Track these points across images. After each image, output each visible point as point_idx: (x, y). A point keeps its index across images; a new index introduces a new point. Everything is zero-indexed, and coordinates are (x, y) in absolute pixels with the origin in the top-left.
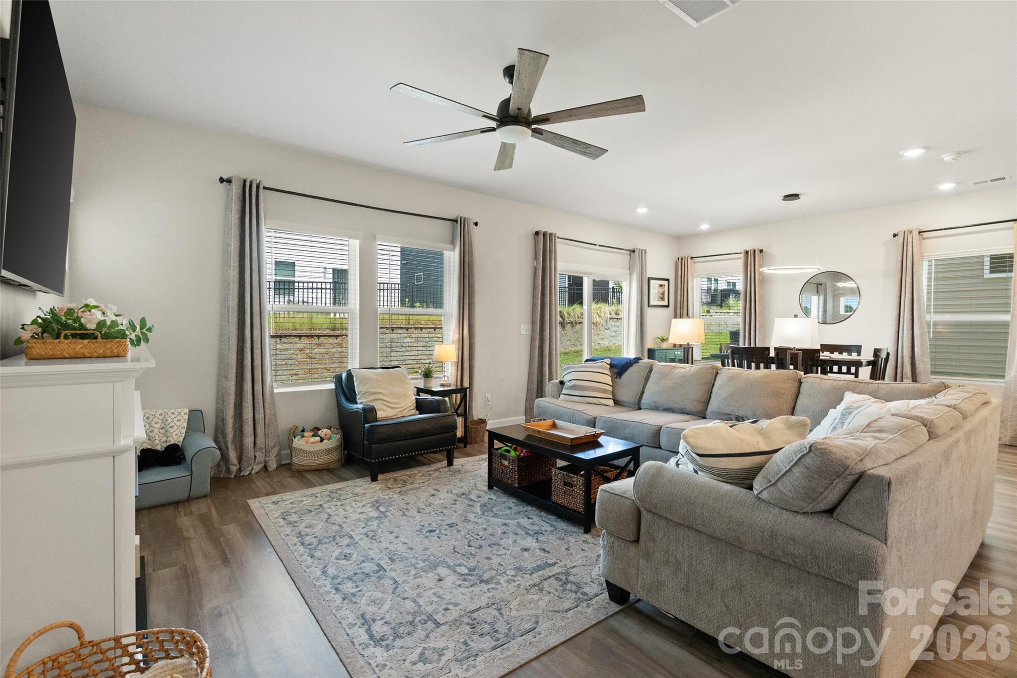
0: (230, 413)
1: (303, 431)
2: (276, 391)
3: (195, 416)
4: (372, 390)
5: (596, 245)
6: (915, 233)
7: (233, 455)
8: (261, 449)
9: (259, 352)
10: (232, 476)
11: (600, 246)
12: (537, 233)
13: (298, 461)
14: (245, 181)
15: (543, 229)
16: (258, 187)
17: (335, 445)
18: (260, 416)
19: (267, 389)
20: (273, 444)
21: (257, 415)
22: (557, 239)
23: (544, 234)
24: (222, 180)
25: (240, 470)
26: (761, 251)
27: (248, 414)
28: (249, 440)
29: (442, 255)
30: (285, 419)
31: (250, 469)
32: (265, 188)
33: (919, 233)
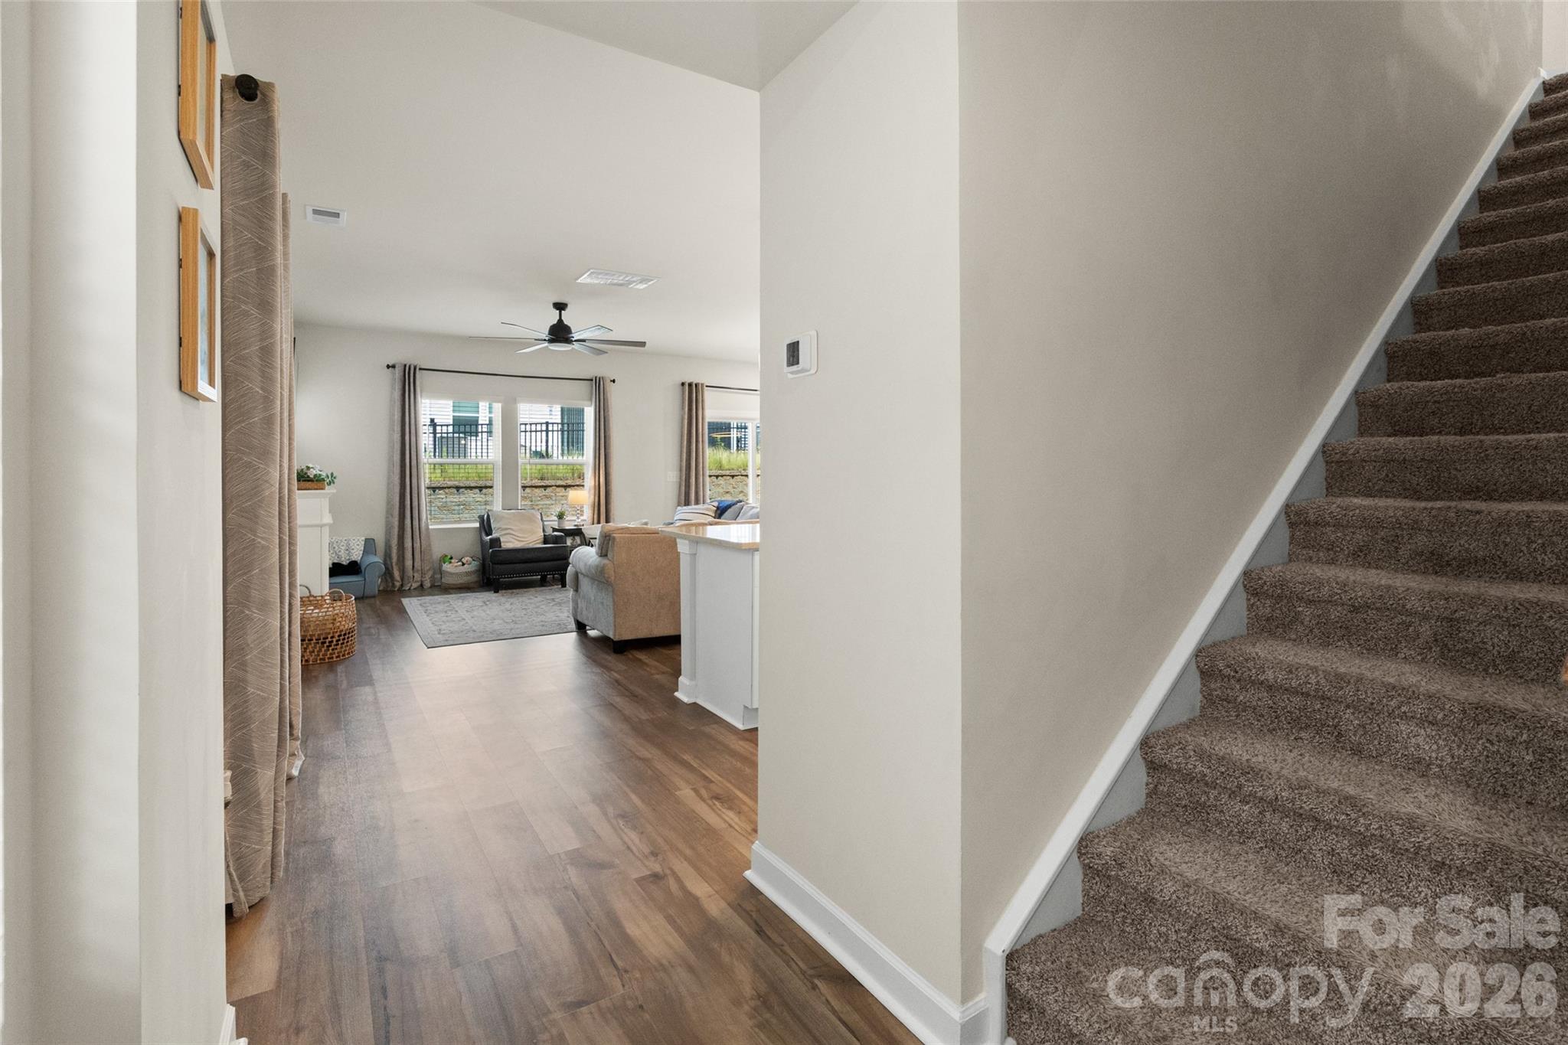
0: (394, 542)
1: (451, 558)
2: (430, 527)
3: (369, 545)
4: (505, 527)
5: (756, 390)
7: (397, 574)
8: (418, 571)
9: (417, 496)
10: (396, 589)
12: (683, 384)
13: (448, 580)
14: (405, 366)
15: (688, 380)
16: (415, 369)
17: (473, 569)
18: (417, 545)
19: (423, 524)
20: (428, 568)
21: (415, 545)
22: (706, 388)
23: (690, 385)
24: (388, 367)
25: (402, 585)
27: (408, 543)
28: (409, 563)
29: (583, 410)
30: (438, 549)
31: (409, 585)
32: (420, 369)
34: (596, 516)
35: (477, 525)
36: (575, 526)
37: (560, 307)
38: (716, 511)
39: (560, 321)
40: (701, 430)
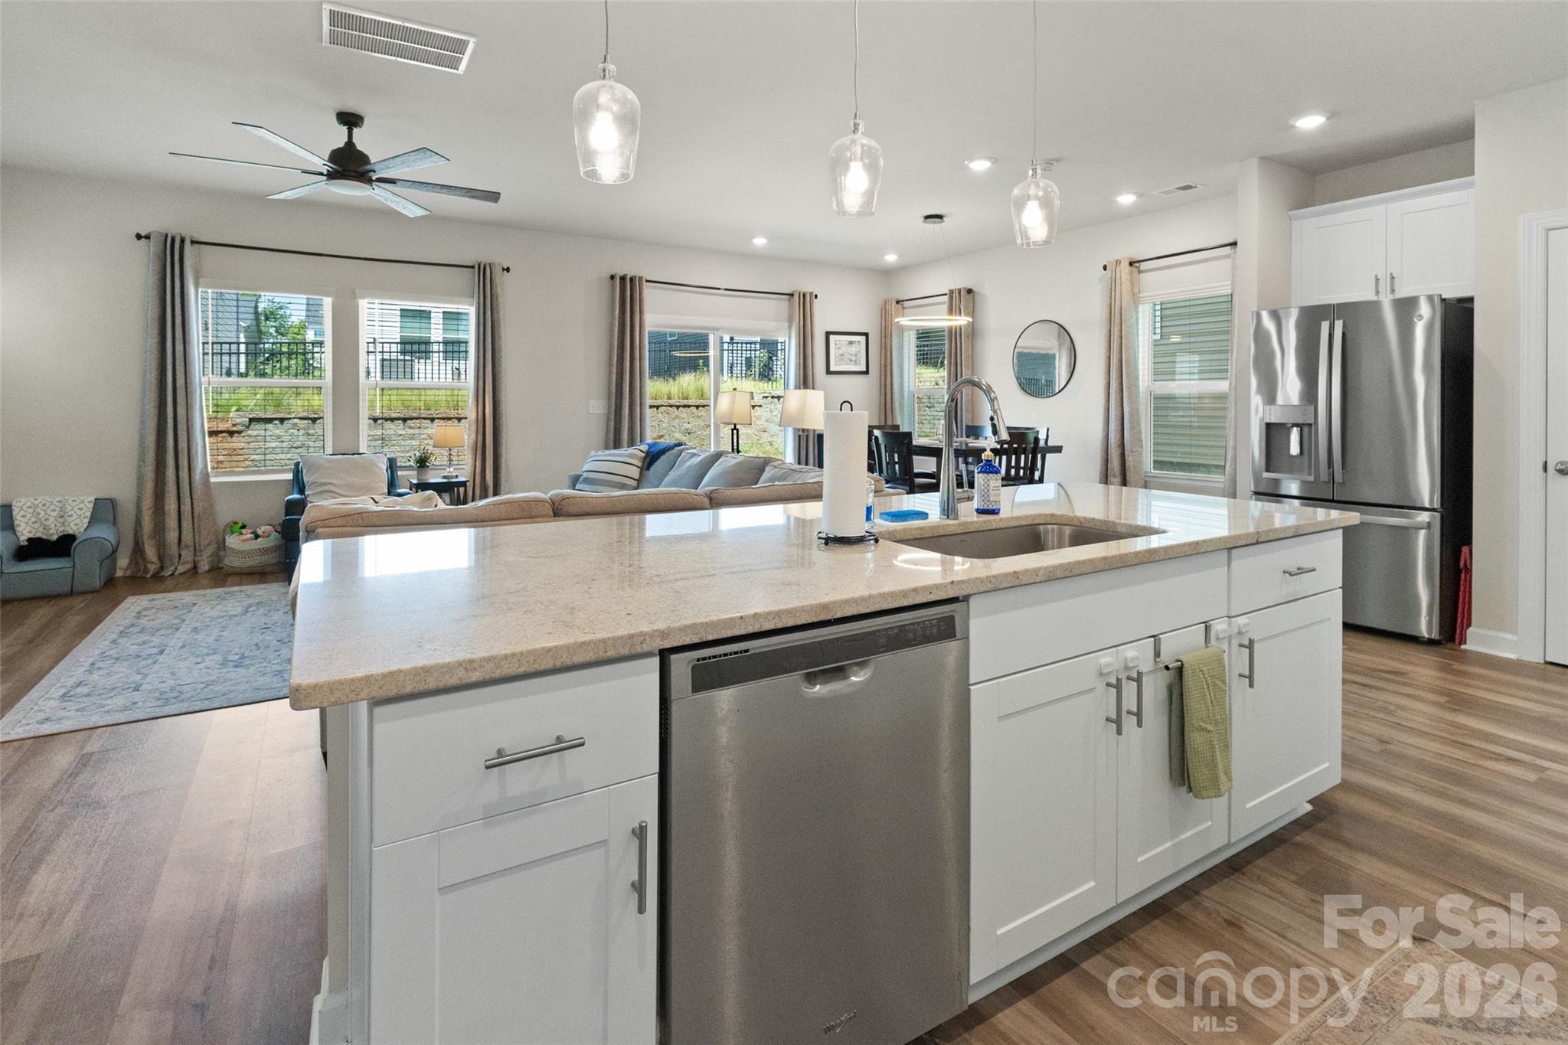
0: (148, 502)
1: (244, 527)
2: (213, 480)
3: (105, 510)
4: (323, 480)
5: (719, 289)
6: (1125, 265)
7: (151, 552)
8: (187, 546)
9: (185, 433)
10: (148, 576)
11: (726, 290)
12: (612, 277)
13: (231, 562)
14: (167, 236)
15: (620, 272)
16: (183, 241)
17: (272, 544)
18: (186, 507)
19: (197, 476)
20: (207, 542)
21: (182, 507)
22: (645, 284)
23: (623, 279)
24: (139, 237)
25: (162, 568)
26: (970, 291)
27: (171, 505)
28: (172, 536)
30: (226, 511)
31: (173, 568)
32: (193, 242)
33: (1131, 264)
34: (478, 464)
35: (290, 476)
36: (445, 477)
37: (350, 120)
38: (645, 458)
39: (350, 144)
40: (637, 342)
